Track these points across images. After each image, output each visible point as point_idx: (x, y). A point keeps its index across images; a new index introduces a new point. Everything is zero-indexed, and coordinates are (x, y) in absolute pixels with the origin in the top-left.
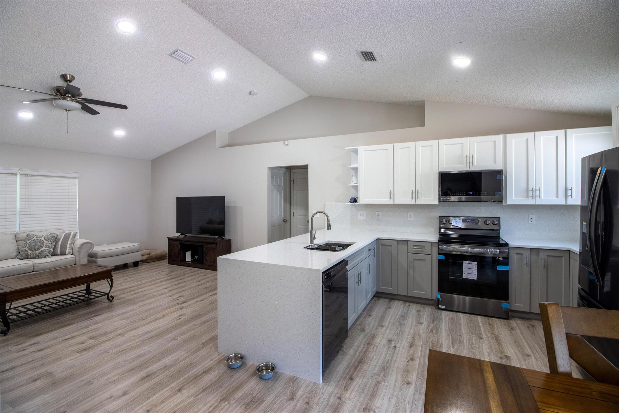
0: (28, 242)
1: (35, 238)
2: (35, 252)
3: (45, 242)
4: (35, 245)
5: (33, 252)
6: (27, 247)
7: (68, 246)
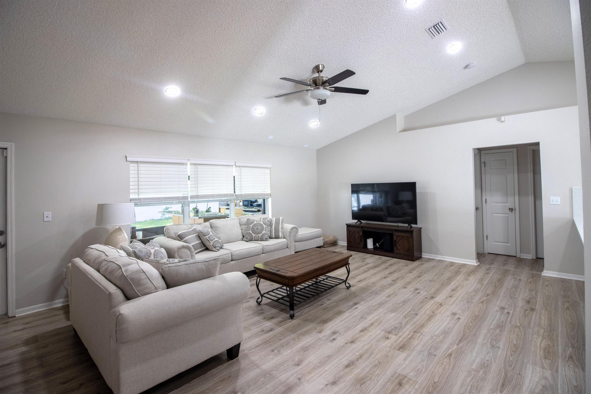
0: (251, 226)
1: (255, 222)
2: (257, 235)
3: (265, 226)
4: (257, 229)
5: (256, 235)
6: (251, 230)
7: (280, 230)
